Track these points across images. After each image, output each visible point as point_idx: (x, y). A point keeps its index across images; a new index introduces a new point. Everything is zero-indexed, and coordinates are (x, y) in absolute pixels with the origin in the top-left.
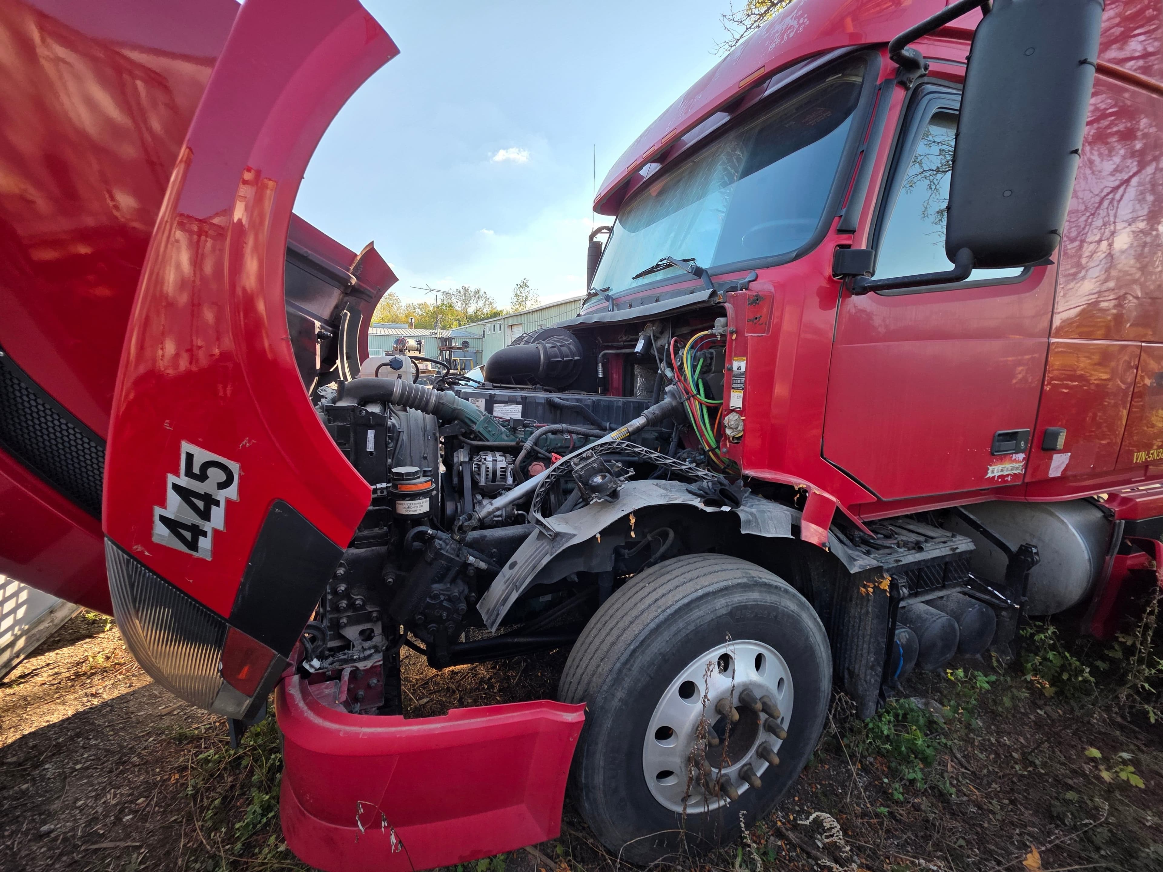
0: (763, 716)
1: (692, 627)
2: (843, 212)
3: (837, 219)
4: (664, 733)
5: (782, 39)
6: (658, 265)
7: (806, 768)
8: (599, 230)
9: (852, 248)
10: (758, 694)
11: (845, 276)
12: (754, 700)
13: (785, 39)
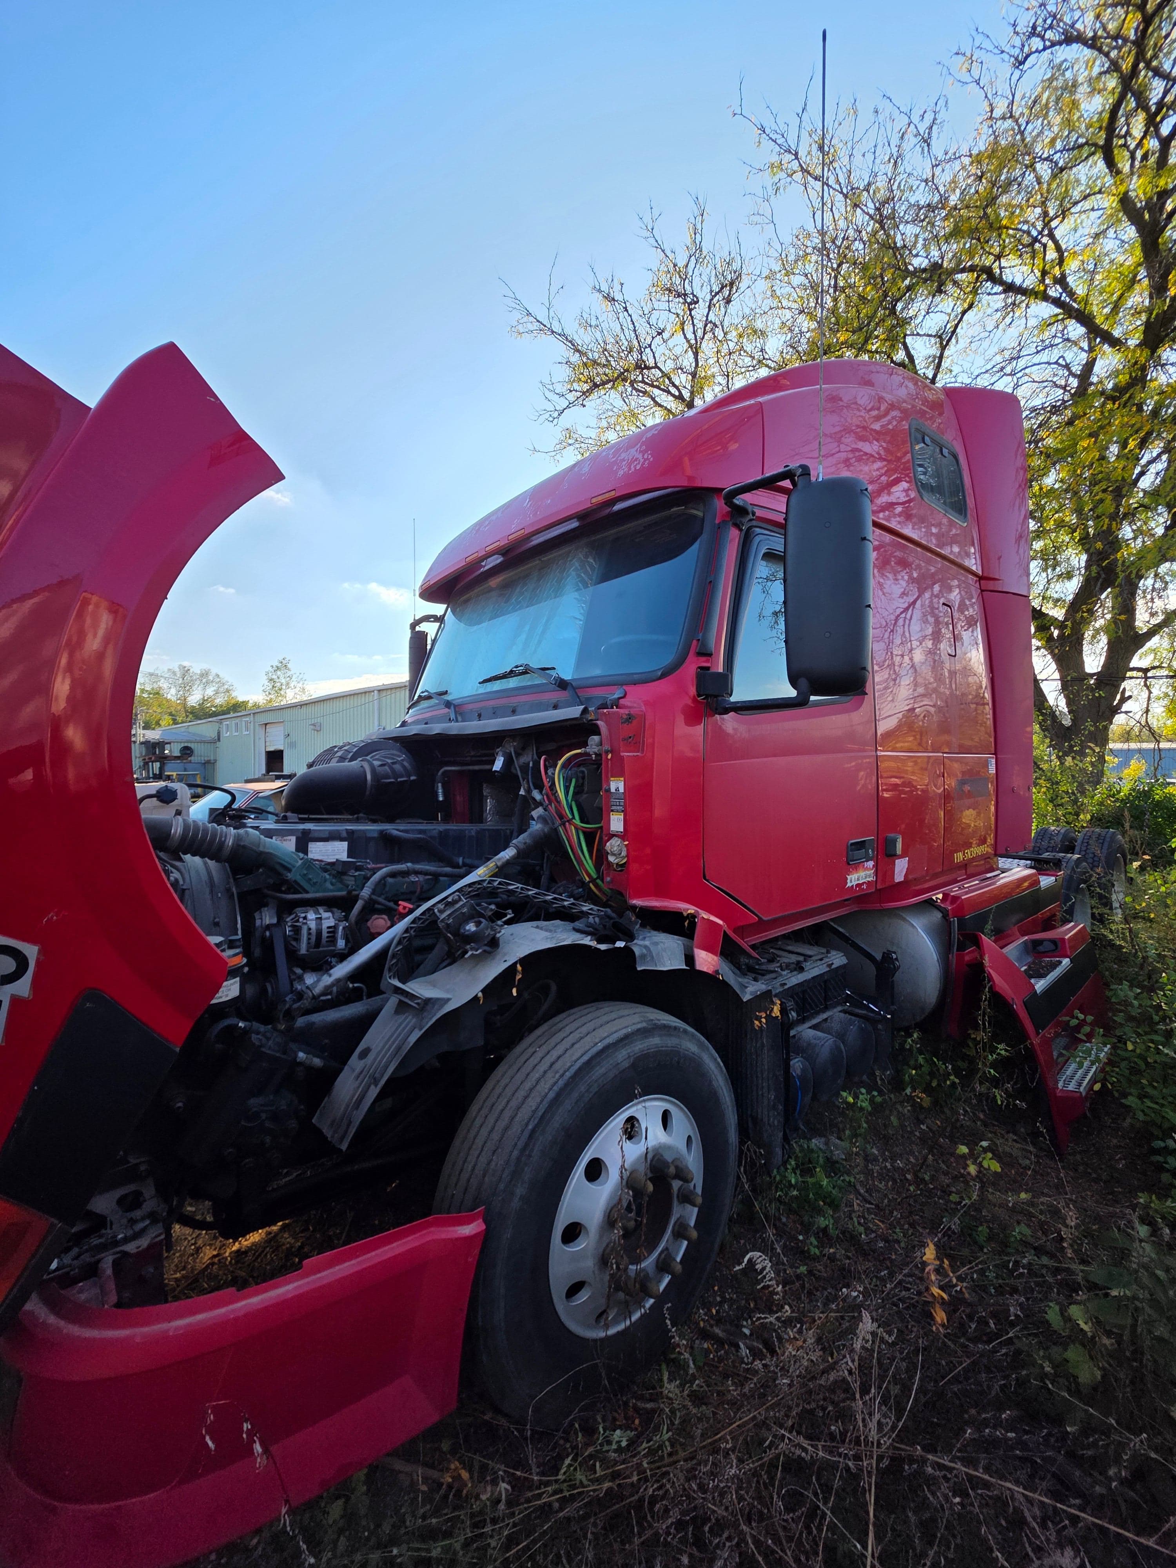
0: (676, 1184)
1: (594, 1089)
2: (700, 636)
3: (695, 642)
4: (573, 1232)
5: (630, 469)
6: (511, 671)
7: (722, 1247)
8: (427, 618)
9: (712, 670)
10: (669, 1157)
11: (707, 696)
12: (666, 1164)
13: (633, 469)
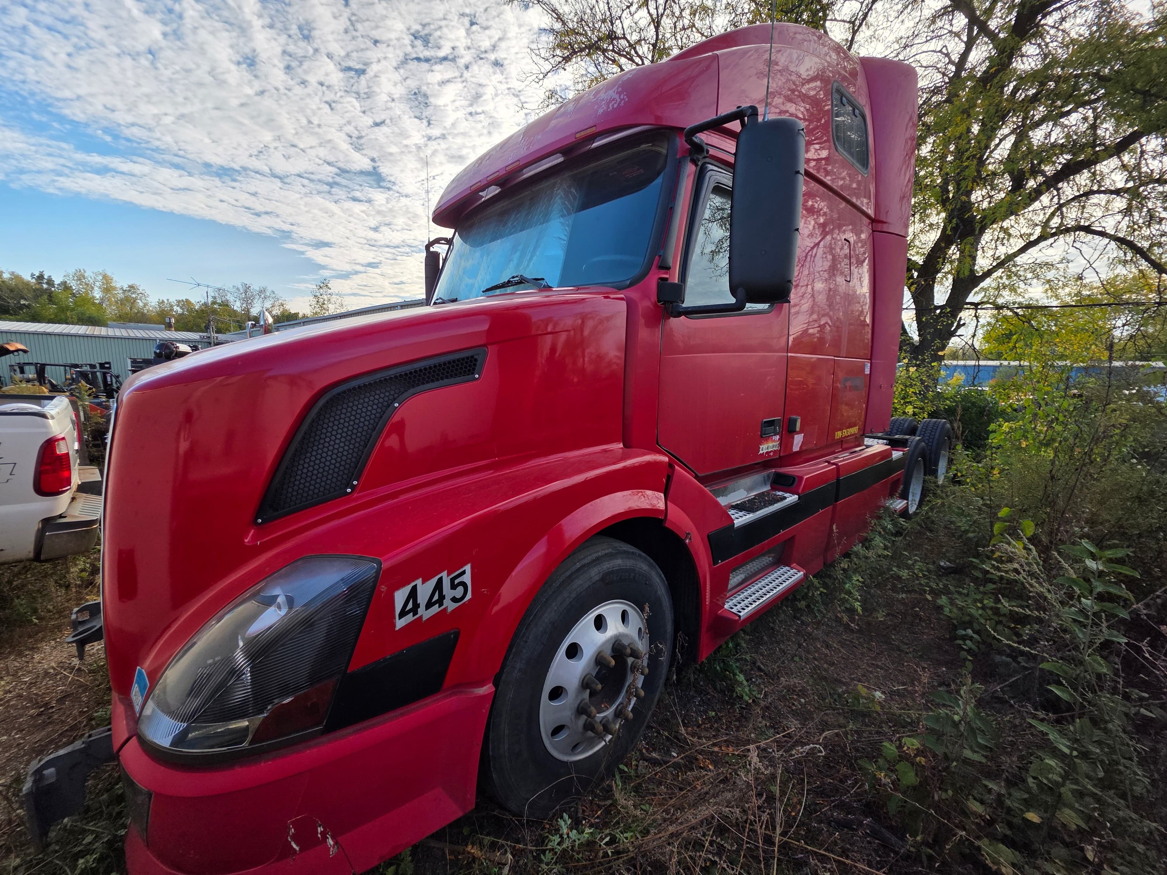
0: (630, 660)
1: (574, 595)
2: (661, 253)
3: (657, 257)
4: (557, 693)
5: (608, 107)
6: (509, 281)
7: (660, 701)
8: (437, 241)
9: (669, 281)
10: (626, 642)
11: (665, 302)
12: (624, 647)
13: (611, 108)
